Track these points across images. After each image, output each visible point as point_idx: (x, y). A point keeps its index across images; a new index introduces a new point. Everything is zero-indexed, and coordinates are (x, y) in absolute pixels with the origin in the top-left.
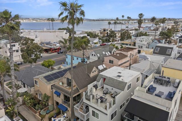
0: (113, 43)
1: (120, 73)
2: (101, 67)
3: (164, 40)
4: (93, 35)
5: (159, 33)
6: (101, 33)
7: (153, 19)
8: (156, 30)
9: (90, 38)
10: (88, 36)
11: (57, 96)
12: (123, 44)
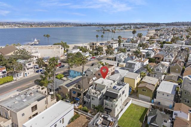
0: (101, 56)
1: (103, 81)
2: (94, 79)
3: (134, 57)
4: (84, 50)
5: (137, 45)
6: (91, 46)
7: (134, 32)
8: (136, 42)
9: (82, 52)
10: (80, 50)
11: (74, 94)
12: (108, 59)
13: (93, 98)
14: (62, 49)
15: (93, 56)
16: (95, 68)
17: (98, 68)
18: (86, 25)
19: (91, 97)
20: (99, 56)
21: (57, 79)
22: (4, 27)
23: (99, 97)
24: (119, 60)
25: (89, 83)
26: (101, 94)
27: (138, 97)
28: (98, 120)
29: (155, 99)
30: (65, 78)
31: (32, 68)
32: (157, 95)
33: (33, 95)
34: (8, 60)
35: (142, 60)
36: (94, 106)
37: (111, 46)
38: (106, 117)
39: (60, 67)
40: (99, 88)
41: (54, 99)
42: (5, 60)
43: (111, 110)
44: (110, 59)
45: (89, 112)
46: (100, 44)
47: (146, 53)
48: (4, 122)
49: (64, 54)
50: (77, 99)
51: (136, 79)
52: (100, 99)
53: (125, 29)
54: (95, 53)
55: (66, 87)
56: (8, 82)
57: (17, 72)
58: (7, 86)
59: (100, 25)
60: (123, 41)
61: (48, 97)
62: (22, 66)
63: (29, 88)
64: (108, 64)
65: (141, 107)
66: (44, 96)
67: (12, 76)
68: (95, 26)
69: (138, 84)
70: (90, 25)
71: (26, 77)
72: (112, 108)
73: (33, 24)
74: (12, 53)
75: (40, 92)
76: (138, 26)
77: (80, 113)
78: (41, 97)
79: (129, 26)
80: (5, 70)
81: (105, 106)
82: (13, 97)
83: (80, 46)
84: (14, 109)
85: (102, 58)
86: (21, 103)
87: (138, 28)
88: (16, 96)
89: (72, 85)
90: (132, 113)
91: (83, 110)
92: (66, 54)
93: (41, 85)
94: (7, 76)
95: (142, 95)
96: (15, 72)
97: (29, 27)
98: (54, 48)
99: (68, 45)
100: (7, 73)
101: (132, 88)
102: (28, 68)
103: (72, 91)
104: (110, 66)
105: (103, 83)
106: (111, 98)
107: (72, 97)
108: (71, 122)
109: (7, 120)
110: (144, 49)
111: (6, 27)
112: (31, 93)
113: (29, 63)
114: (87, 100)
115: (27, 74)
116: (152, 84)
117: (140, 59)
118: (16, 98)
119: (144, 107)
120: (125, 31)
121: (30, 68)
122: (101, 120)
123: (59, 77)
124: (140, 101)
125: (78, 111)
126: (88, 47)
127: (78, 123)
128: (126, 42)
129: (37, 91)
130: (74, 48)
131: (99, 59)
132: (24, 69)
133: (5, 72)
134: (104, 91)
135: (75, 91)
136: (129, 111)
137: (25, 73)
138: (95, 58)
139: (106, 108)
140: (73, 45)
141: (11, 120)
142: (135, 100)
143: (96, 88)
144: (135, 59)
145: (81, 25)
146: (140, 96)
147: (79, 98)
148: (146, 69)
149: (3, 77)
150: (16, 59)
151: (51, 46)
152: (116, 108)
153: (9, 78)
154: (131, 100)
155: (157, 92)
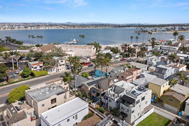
0: (132, 58)
1: (123, 84)
2: (115, 80)
3: (168, 61)
4: (115, 51)
5: (177, 48)
6: (123, 48)
7: (175, 34)
8: (176, 45)
9: (113, 53)
10: (111, 51)
11: (94, 93)
12: (137, 62)
13: (111, 100)
14: (94, 49)
15: (124, 57)
16: (119, 70)
17: (123, 70)
18: (125, 26)
19: (109, 99)
20: (130, 58)
21: (82, 77)
22: (52, 28)
23: (116, 100)
24: (150, 64)
25: (109, 84)
26: (118, 97)
27: (163, 107)
28: (107, 123)
29: (183, 112)
30: (90, 77)
31: (64, 65)
32: (186, 108)
33: (55, 89)
34: (46, 56)
35: (178, 66)
36: (111, 108)
37: (146, 49)
38: (117, 121)
39: (89, 66)
40: (118, 91)
41: (74, 95)
42: (44, 56)
43: (127, 115)
44: (140, 62)
45: (105, 113)
46: (134, 45)
47: (185, 58)
48: (28, 109)
49: (96, 54)
50: (96, 99)
51: (162, 86)
52: (117, 102)
53: (168, 31)
54: (126, 54)
55: (87, 85)
56: (43, 75)
57: (51, 68)
58: (41, 78)
59: (140, 26)
60: (161, 43)
61: (67, 93)
62: (55, 63)
63: (54, 83)
64: (135, 67)
65: (164, 118)
66: (64, 91)
67: (47, 71)
68: (134, 27)
69: (164, 92)
70: (129, 26)
71: (58, 73)
72: (128, 113)
73: (76, 26)
74: (50, 51)
75: (61, 87)
76: (185, 28)
77: (96, 112)
78: (61, 92)
79: (173, 27)
80: (42, 65)
81: (121, 110)
82: (40, 89)
83: (111, 47)
84: (37, 99)
85: (133, 60)
86: (44, 95)
87: (184, 30)
88: (42, 88)
89: (93, 84)
90: (151, 122)
91: (99, 111)
92: (97, 54)
93: (65, 81)
94: (43, 70)
95: (168, 105)
96: (49, 67)
97: (72, 28)
98: (86, 48)
99: (101, 46)
100: (44, 68)
101: (157, 96)
102: (60, 64)
103: (92, 90)
104: (136, 69)
105: (122, 86)
106: (128, 102)
107: (92, 96)
108: (84, 119)
109: (31, 107)
110: (185, 54)
111: (53, 28)
112: (54, 87)
113: (61, 60)
114: (104, 100)
115: (59, 70)
116: (181, 94)
117: (176, 64)
118: (42, 90)
119: (167, 119)
120: (168, 32)
121: (62, 65)
122: (110, 123)
123: (84, 75)
124: (165, 111)
125: (95, 110)
126: (120, 48)
127: (90, 122)
128: (165, 44)
129: (60, 86)
130: (106, 49)
131: (129, 61)
132: (57, 65)
133: (42, 67)
134: (122, 94)
135: (95, 90)
136: (149, 119)
137: (58, 69)
138: (126, 59)
139: (122, 112)
140: (105, 46)
141: (33, 108)
142: (159, 110)
143: (115, 91)
144: (168, 64)
145: (119, 26)
146: (166, 105)
147: (97, 97)
148: (179, 76)
149: (40, 70)
150: (53, 56)
151: (85, 45)
152: (132, 114)
153: (44, 72)
154: (154, 108)
155: (187, 104)
